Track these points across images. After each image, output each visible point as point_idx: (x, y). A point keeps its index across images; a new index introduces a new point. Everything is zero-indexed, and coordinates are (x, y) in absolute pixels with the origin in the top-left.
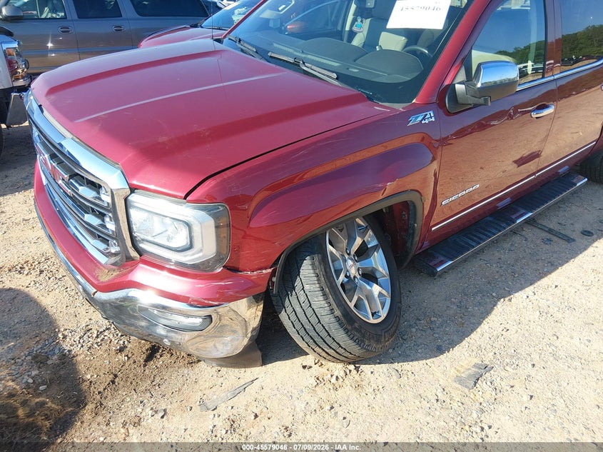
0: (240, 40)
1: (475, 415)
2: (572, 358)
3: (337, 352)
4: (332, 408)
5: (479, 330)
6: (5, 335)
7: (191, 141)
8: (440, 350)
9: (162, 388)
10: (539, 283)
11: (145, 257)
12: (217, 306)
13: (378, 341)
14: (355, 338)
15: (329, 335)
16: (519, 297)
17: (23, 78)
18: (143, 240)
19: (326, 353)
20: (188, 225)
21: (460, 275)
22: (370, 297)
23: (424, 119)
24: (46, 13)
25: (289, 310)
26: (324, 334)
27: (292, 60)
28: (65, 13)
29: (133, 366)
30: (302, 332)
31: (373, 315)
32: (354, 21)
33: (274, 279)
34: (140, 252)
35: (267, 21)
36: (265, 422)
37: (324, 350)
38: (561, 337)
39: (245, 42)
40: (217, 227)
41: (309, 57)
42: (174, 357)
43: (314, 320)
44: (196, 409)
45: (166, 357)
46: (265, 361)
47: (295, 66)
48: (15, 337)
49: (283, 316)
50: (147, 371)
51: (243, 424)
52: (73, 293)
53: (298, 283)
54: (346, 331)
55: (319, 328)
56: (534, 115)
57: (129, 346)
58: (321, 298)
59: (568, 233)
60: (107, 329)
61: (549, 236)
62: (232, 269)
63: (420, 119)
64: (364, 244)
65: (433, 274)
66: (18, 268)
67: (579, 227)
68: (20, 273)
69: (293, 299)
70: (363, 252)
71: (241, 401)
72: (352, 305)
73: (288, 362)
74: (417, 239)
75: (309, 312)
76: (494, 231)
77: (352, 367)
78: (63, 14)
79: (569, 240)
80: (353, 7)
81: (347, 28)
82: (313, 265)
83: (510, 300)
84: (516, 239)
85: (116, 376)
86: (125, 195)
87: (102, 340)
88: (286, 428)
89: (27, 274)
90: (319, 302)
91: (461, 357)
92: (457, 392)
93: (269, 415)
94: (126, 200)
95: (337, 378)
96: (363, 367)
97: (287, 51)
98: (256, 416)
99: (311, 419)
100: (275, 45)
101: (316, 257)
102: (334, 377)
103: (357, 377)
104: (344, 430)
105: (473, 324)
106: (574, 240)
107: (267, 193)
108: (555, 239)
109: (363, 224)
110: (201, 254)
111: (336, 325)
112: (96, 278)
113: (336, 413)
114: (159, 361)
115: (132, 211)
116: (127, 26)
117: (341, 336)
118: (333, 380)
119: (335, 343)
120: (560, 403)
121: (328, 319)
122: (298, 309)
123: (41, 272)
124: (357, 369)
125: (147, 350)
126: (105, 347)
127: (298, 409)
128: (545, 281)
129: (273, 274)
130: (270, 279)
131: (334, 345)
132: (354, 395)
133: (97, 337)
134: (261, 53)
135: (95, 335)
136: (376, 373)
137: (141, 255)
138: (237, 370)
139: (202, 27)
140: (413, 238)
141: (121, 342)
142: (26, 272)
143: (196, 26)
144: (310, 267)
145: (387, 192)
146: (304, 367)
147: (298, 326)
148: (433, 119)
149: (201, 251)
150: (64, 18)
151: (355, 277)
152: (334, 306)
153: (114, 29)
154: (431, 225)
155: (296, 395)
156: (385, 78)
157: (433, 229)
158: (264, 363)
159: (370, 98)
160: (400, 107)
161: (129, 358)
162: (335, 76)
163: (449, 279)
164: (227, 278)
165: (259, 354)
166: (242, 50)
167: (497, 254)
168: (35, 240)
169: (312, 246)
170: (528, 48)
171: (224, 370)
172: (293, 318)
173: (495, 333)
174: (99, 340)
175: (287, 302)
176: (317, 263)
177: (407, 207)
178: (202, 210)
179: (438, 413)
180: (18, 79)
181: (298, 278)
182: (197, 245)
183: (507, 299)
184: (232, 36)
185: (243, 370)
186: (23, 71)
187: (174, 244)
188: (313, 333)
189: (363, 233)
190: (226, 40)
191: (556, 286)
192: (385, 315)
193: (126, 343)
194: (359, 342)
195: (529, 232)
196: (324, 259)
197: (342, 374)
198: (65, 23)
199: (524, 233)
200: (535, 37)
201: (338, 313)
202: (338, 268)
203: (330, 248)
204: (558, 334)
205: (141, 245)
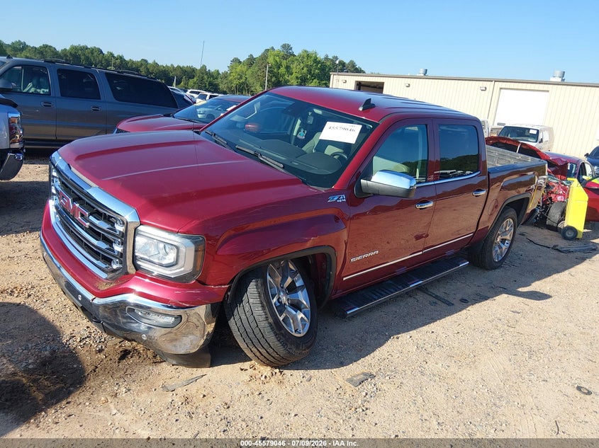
0: (215, 135)
1: (360, 402)
2: (435, 375)
3: (267, 352)
4: (260, 394)
5: (372, 354)
6: (3, 336)
7: (184, 198)
8: (342, 364)
9: (133, 376)
10: (421, 329)
11: (140, 272)
12: (187, 308)
13: (297, 348)
14: (281, 341)
15: (263, 336)
16: (404, 337)
17: (19, 141)
18: (141, 258)
19: (260, 353)
20: (177, 248)
21: (365, 320)
22: (295, 319)
23: (338, 199)
24: (30, 88)
25: (237, 317)
26: (259, 336)
27: (253, 153)
28: (50, 90)
29: (110, 362)
30: (244, 335)
31: (295, 331)
32: (299, 131)
33: (229, 293)
34: (137, 267)
35: (236, 123)
36: (211, 400)
37: (258, 350)
38: (429, 363)
39: (219, 136)
40: (196, 251)
41: (265, 151)
42: (142, 359)
43: (254, 325)
44: (160, 390)
45: (136, 359)
46: (213, 364)
47: (255, 156)
48: (12, 337)
49: (232, 323)
50: (121, 366)
51: (194, 400)
52: (57, 312)
53: (245, 298)
54: (276, 335)
55: (257, 331)
56: (419, 207)
57: (106, 349)
58: (260, 309)
59: (450, 299)
60: (88, 337)
61: (435, 300)
62: (201, 282)
63: (336, 199)
64: (293, 282)
65: (344, 316)
66: (9, 291)
67: (459, 296)
68: (11, 295)
69: (240, 309)
70: (292, 289)
71: (193, 388)
72: (281, 319)
73: (230, 366)
74: (332, 284)
75: (251, 319)
76: (392, 290)
77: (277, 370)
78: (48, 90)
79: (450, 304)
80: (299, 122)
81: (295, 134)
82: (257, 285)
83: (398, 338)
84: (411, 300)
85: (97, 367)
86: (136, 226)
87: (84, 344)
88: (226, 404)
89: (17, 297)
90: (258, 311)
91: (356, 368)
92: (349, 388)
93: (214, 396)
94: (136, 229)
95: (266, 377)
96: (285, 371)
97: (250, 146)
98: (204, 396)
99: (244, 399)
100: (241, 141)
101: (260, 281)
102: (264, 376)
103: (280, 377)
104: (267, 407)
105: (369, 351)
106: (453, 304)
107: (233, 232)
108: (439, 302)
109: (293, 268)
110: (183, 269)
111: (269, 329)
112: (97, 288)
113: (263, 397)
114: (131, 360)
115: (137, 238)
116: (103, 108)
117: (271, 337)
118: (263, 378)
119: (267, 344)
120: (420, 399)
121: (263, 325)
122: (243, 317)
123: (29, 296)
124: (281, 372)
125: (121, 352)
126: (86, 349)
127: (235, 394)
128: (425, 328)
129: (229, 289)
130: (226, 293)
131: (266, 346)
132: (277, 387)
133: (80, 341)
134: (231, 145)
135: (78, 340)
136: (294, 376)
137: (137, 270)
138: (190, 369)
139: (174, 117)
140: (329, 283)
141: (100, 346)
142: (16, 295)
143: (168, 116)
144: (255, 287)
145: (310, 244)
146: (242, 370)
147: (242, 330)
148: (345, 200)
149: (183, 267)
150: (48, 94)
151: (285, 304)
152: (269, 315)
153: (92, 108)
154: (343, 275)
155: (234, 385)
156: (315, 171)
157: (344, 279)
158: (212, 365)
159: (304, 182)
160: (323, 190)
161: (106, 357)
162: (282, 166)
163: (357, 322)
164: (197, 288)
165: (209, 356)
166: (216, 142)
167: (394, 309)
168: (20, 273)
169: (257, 273)
170: (417, 162)
171: (181, 368)
172: (239, 323)
173: (383, 357)
174: (82, 344)
175: (236, 312)
176: (259, 285)
177: (325, 257)
178: (188, 238)
179: (334, 400)
180: (15, 142)
181: (246, 295)
182: (181, 262)
183: (395, 337)
184: (208, 130)
185: (195, 369)
186: (20, 136)
187: (164, 262)
188: (251, 336)
189: (293, 275)
190: (203, 133)
191: (432, 332)
192: (304, 333)
193: (103, 347)
194: (284, 345)
195: (420, 296)
196: (265, 282)
197: (269, 374)
198: (47, 99)
199: (417, 297)
200: (421, 156)
201: (271, 320)
202: (273, 293)
203: (268, 277)
204: (428, 361)
205: (139, 263)
